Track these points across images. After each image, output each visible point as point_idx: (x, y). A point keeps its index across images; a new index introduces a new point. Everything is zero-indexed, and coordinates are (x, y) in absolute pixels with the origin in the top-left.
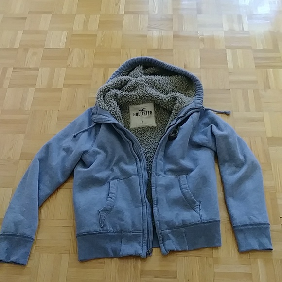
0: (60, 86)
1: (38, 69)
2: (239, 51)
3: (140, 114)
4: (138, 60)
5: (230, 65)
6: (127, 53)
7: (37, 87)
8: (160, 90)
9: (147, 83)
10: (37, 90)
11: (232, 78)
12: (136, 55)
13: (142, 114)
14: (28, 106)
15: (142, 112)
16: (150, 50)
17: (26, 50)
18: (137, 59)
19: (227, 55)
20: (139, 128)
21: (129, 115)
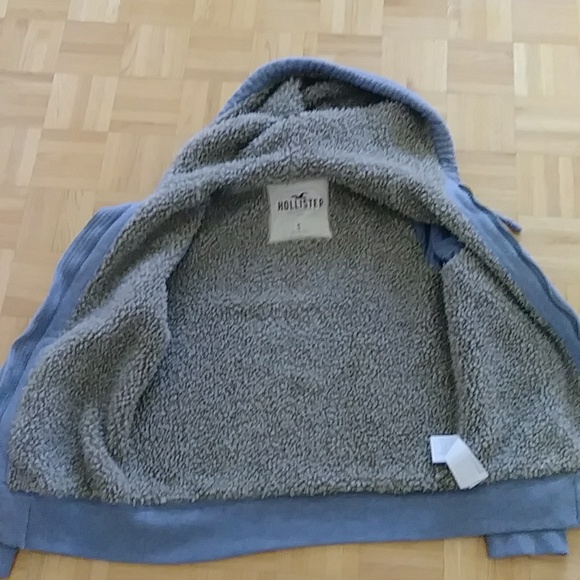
0: (103, 126)
1: (50, 78)
2: (545, 51)
3: (293, 205)
4: (290, 66)
5: (520, 87)
6: (267, 43)
7: (47, 125)
8: (346, 144)
9: (313, 131)
10: (47, 134)
11: (523, 123)
12: (290, 49)
13: (298, 205)
14: (24, 174)
15: (298, 201)
16: (326, 38)
17: (23, 24)
18: (288, 62)
19: (515, 58)
20: (290, 242)
21: (267, 209)
